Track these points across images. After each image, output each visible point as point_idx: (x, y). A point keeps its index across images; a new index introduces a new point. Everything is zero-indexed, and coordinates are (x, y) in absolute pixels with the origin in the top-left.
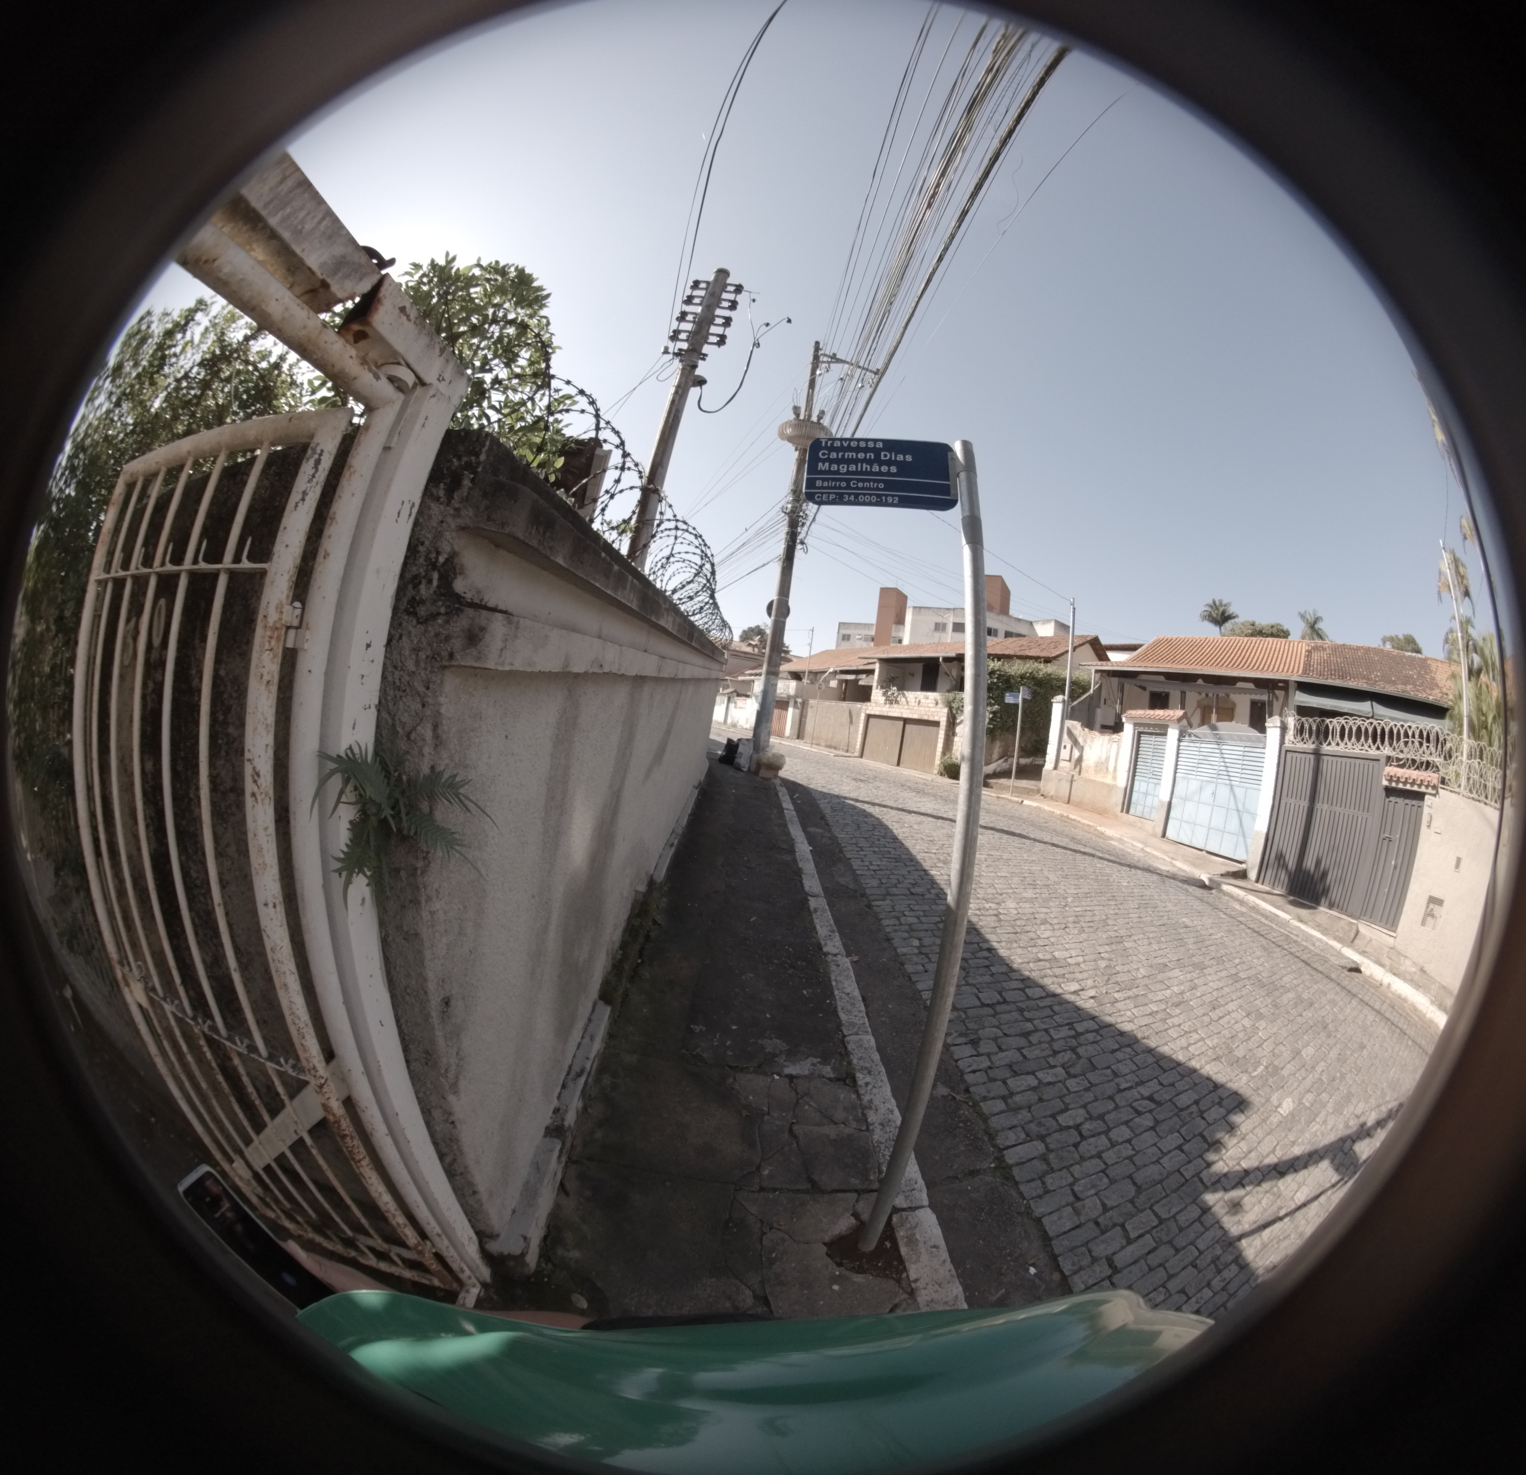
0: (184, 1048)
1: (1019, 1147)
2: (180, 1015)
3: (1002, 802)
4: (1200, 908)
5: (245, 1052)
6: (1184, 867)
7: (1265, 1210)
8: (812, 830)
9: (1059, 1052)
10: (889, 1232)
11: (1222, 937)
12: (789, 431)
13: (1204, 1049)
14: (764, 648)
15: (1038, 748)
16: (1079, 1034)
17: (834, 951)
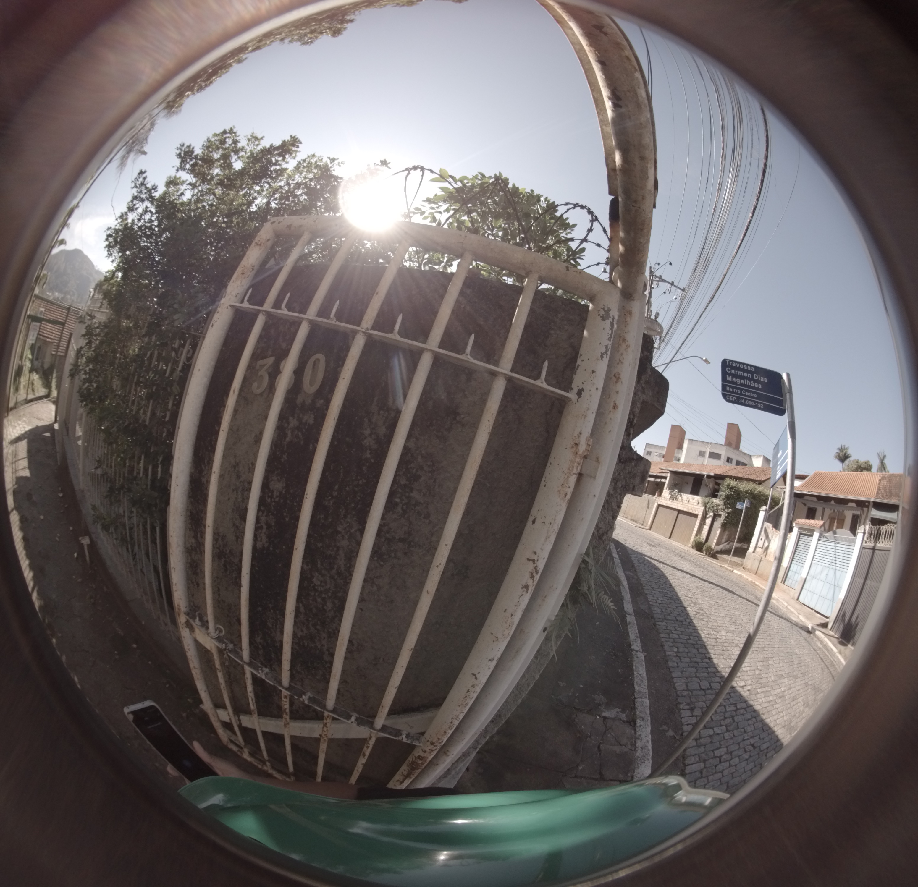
1: (694, 765)
3: (723, 570)
4: (804, 644)
6: (803, 619)
9: (727, 718)
11: (808, 662)
15: (746, 538)
16: (738, 709)
17: (637, 649)
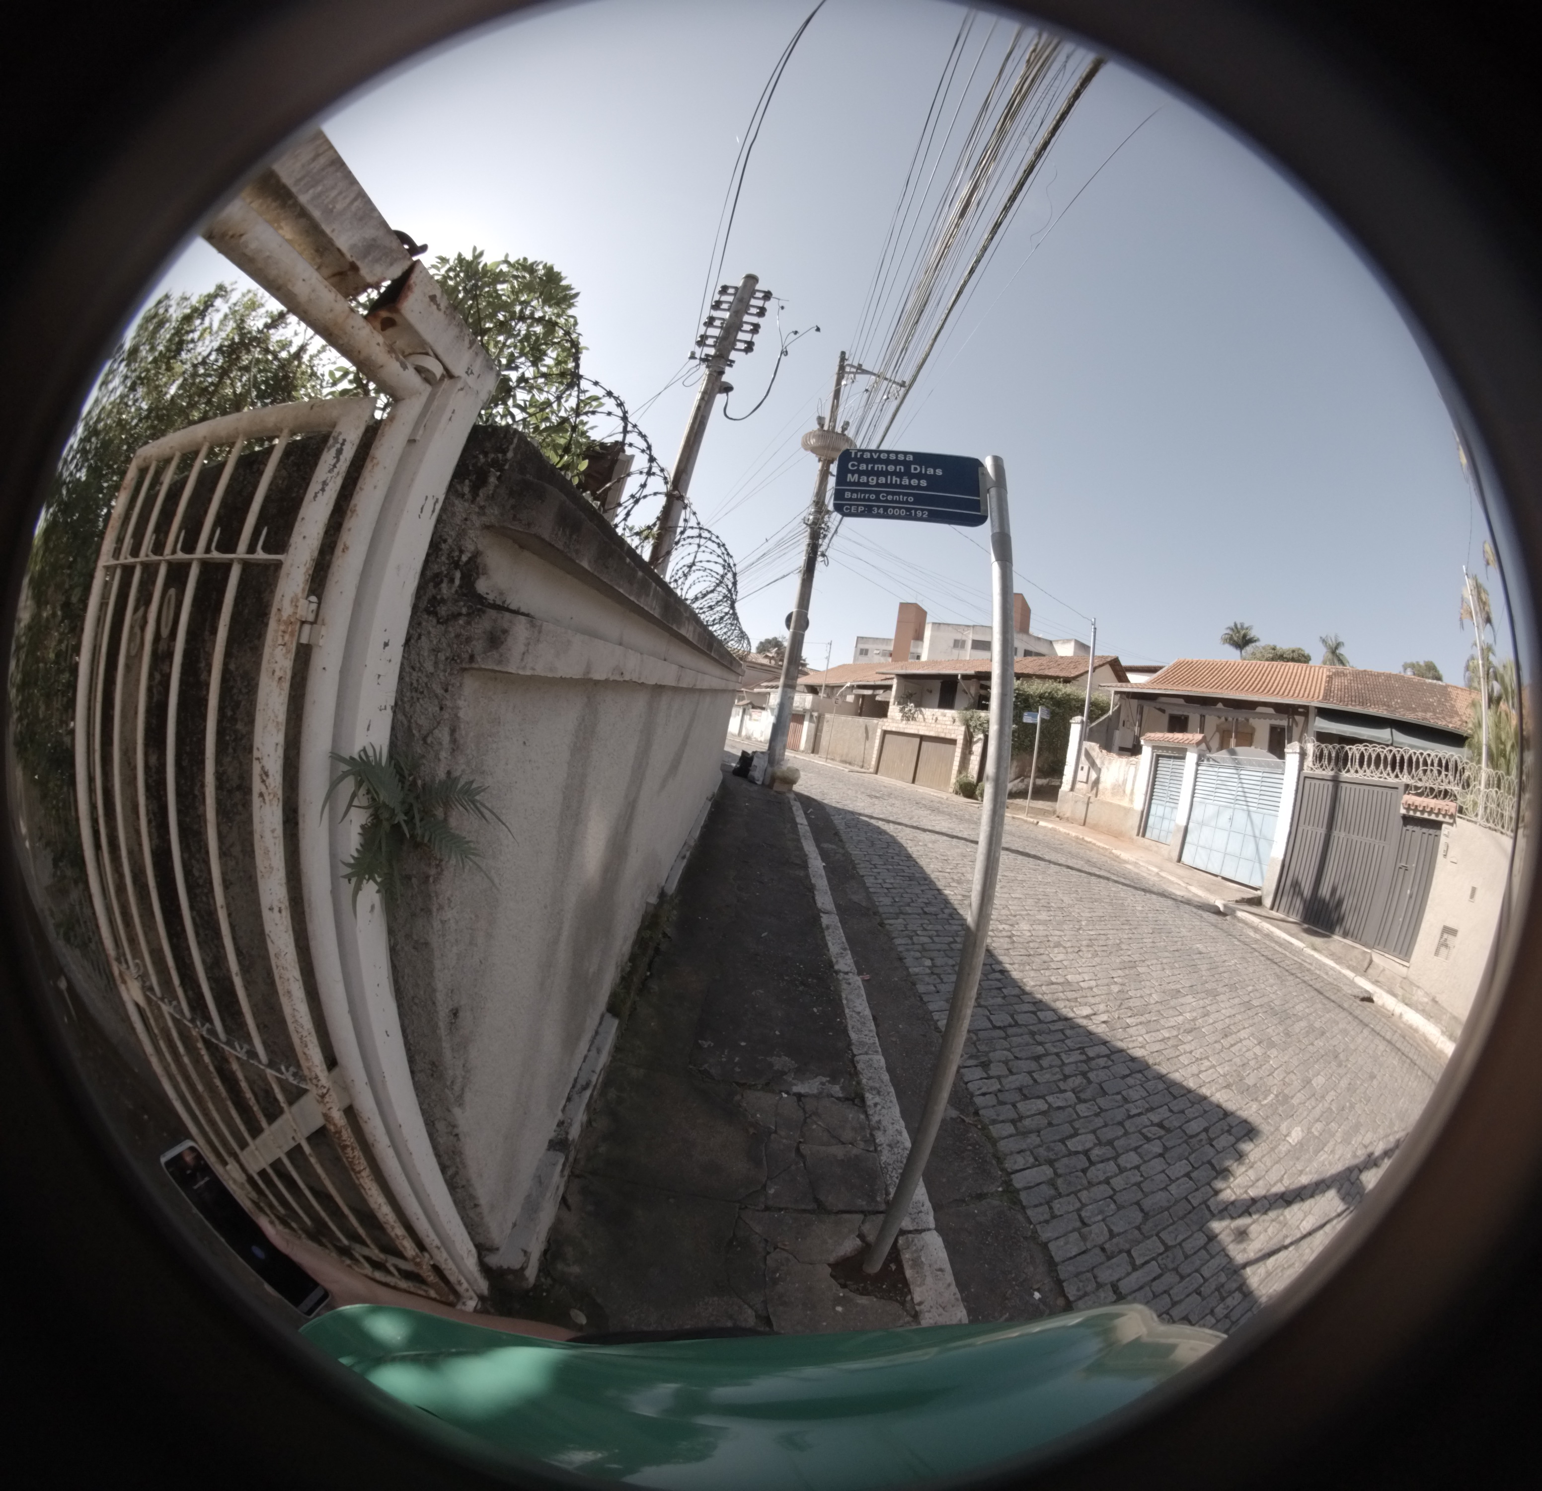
0: (181, 1049)
1: (1028, 1171)
2: (178, 1016)
3: (1017, 823)
4: (1213, 934)
5: (245, 1058)
6: (1199, 893)
7: (1271, 1239)
8: (825, 845)
9: (1070, 1076)
10: (895, 1255)
11: (1235, 964)
12: (813, 441)
13: (1215, 1076)
14: (782, 660)
15: (1054, 768)
16: (1090, 1059)
17: (846, 969)
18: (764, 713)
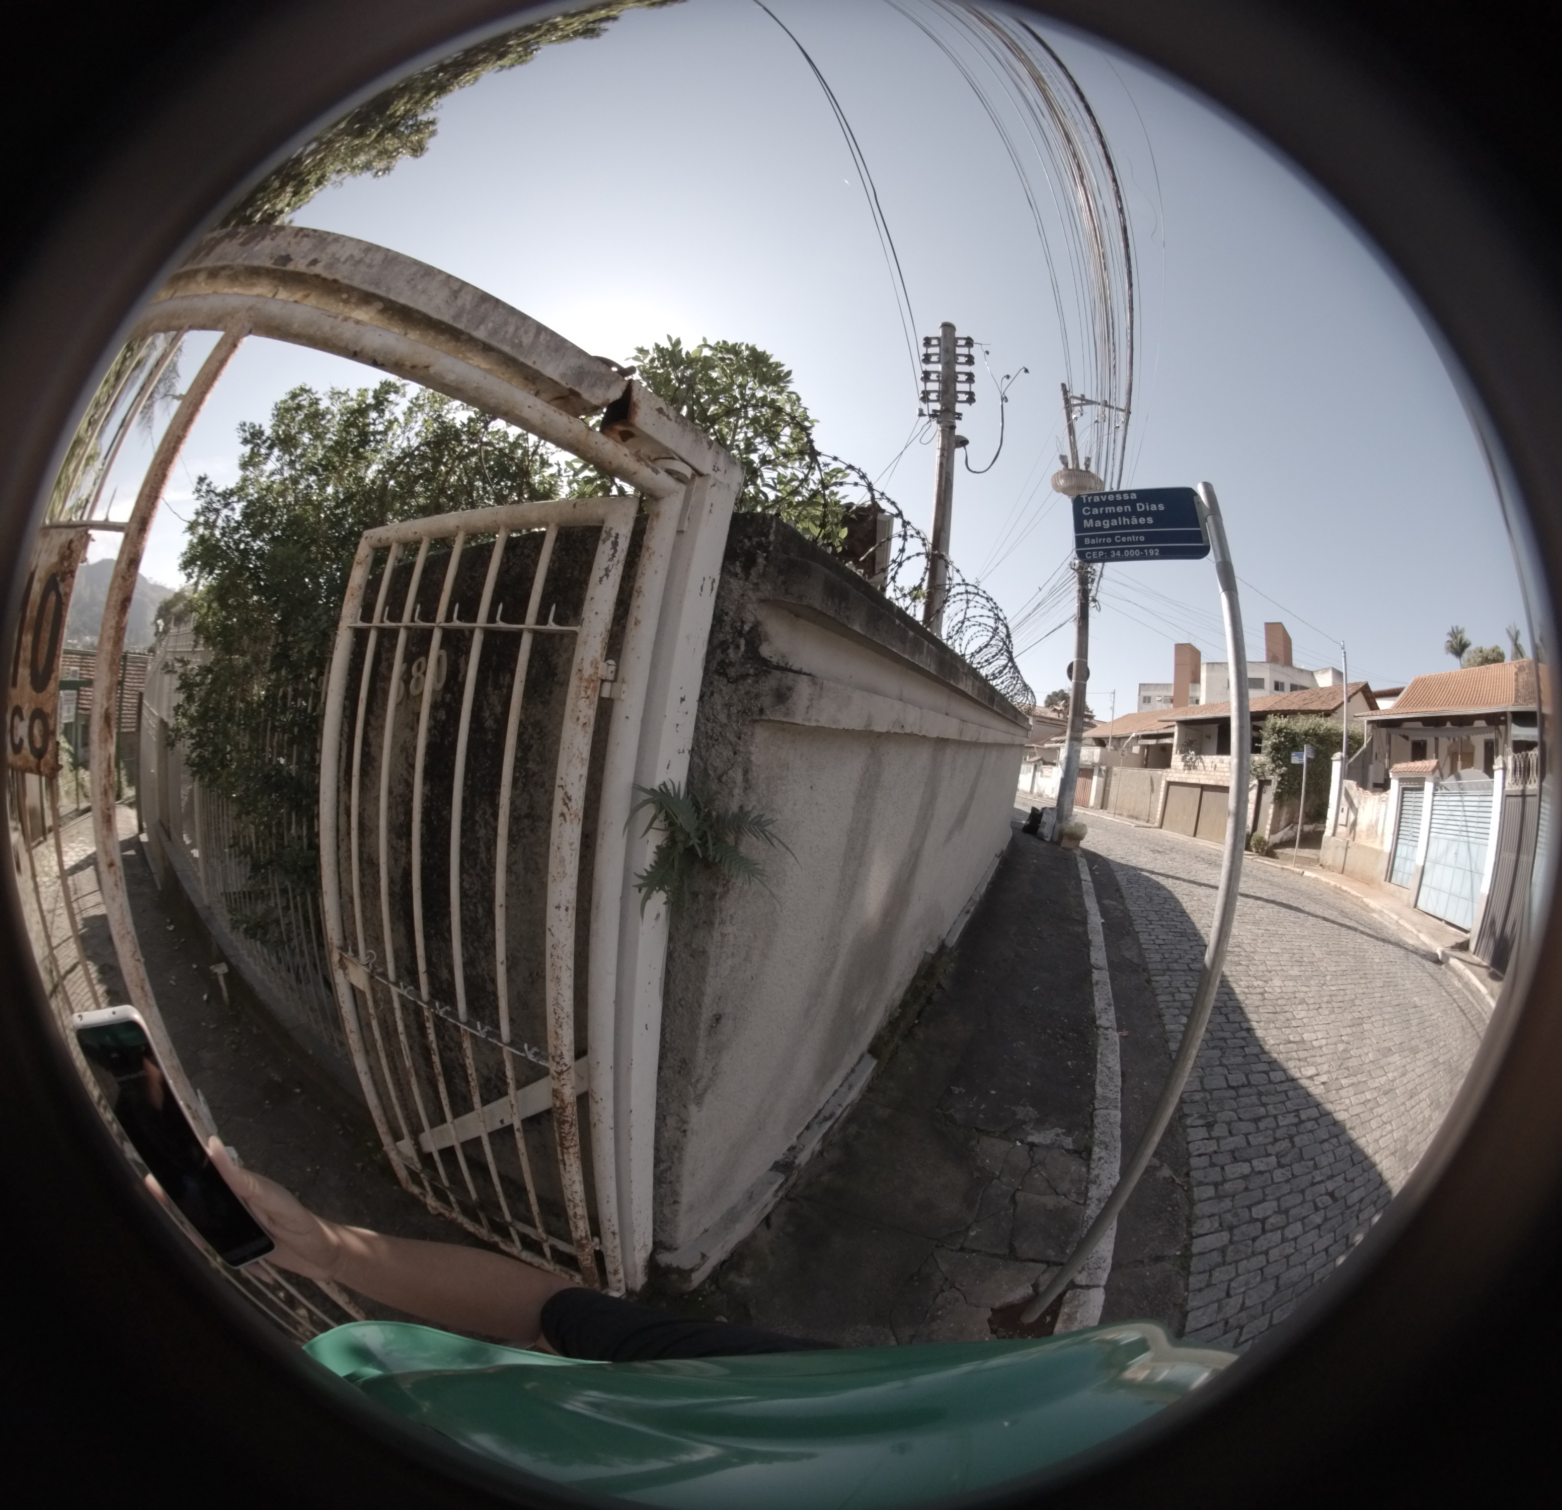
1: (1209, 1236)
3: (1286, 874)
4: (1429, 985)
6: (1427, 941)
8: (1106, 902)
9: (1279, 1140)
10: (1055, 1308)
11: (1438, 1018)
12: (1062, 482)
13: (1389, 1142)
14: (1068, 712)
15: (1318, 814)
16: (1302, 1122)
17: (1107, 1024)
18: (1055, 769)
